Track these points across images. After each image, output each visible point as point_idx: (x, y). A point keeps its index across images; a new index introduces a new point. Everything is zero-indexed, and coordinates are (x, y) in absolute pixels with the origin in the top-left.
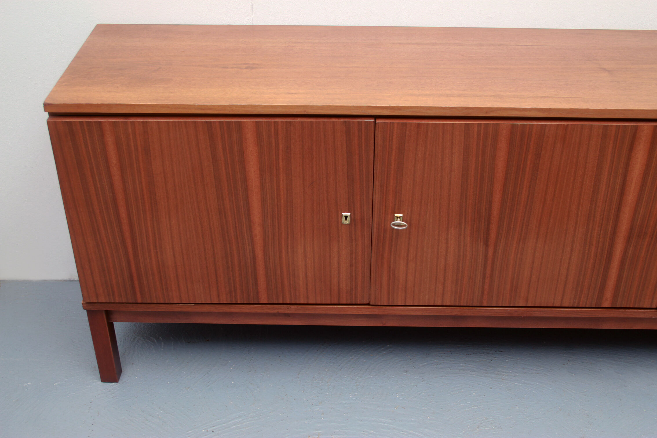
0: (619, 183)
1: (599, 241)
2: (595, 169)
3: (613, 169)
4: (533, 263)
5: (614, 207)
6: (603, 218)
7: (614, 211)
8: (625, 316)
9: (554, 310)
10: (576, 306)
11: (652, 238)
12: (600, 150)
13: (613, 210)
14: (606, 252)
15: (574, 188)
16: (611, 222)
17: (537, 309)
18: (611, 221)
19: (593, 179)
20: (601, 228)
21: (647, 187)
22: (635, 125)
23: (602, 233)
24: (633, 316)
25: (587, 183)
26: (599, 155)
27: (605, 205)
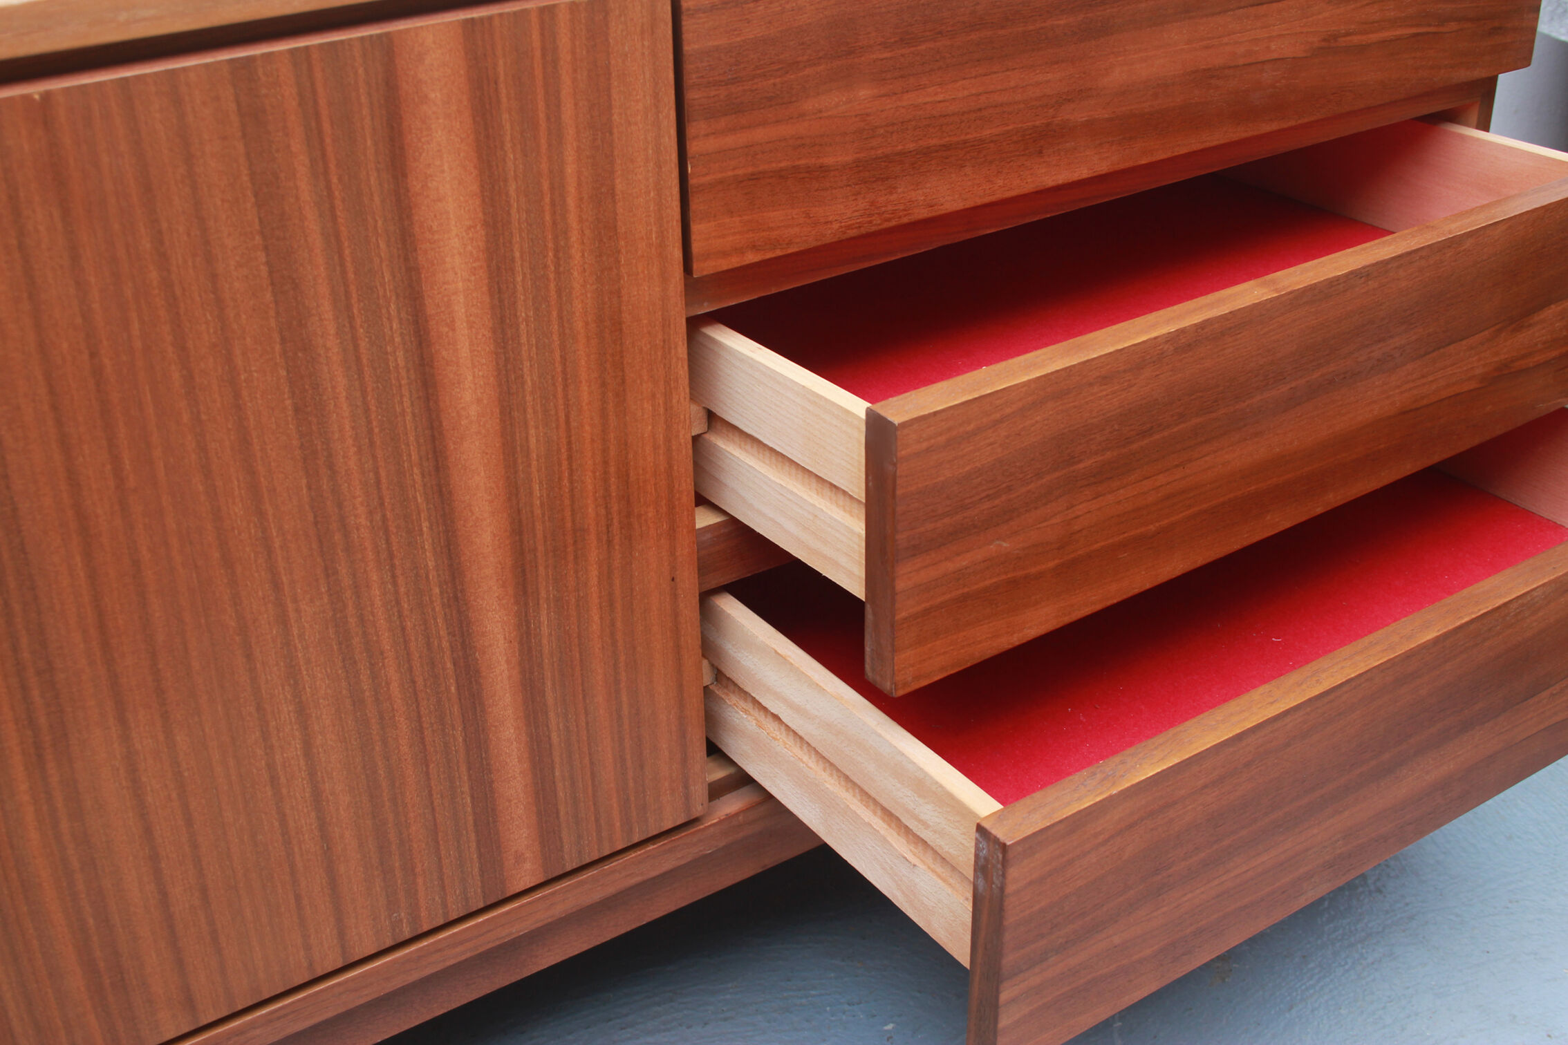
0: (398, 340)
1: (403, 629)
2: (268, 296)
3: (351, 276)
4: (148, 831)
5: (415, 457)
6: (384, 516)
7: (423, 476)
8: (611, 890)
9: (321, 991)
10: (407, 934)
11: (610, 542)
12: (256, 195)
13: (416, 470)
14: (449, 665)
15: (204, 417)
16: (425, 529)
17: (248, 1018)
18: (425, 525)
19: (278, 347)
20: (393, 566)
21: (523, 326)
22: (380, 36)
23: (402, 590)
24: (639, 879)
25: (255, 374)
26: (261, 221)
27: (374, 457)
